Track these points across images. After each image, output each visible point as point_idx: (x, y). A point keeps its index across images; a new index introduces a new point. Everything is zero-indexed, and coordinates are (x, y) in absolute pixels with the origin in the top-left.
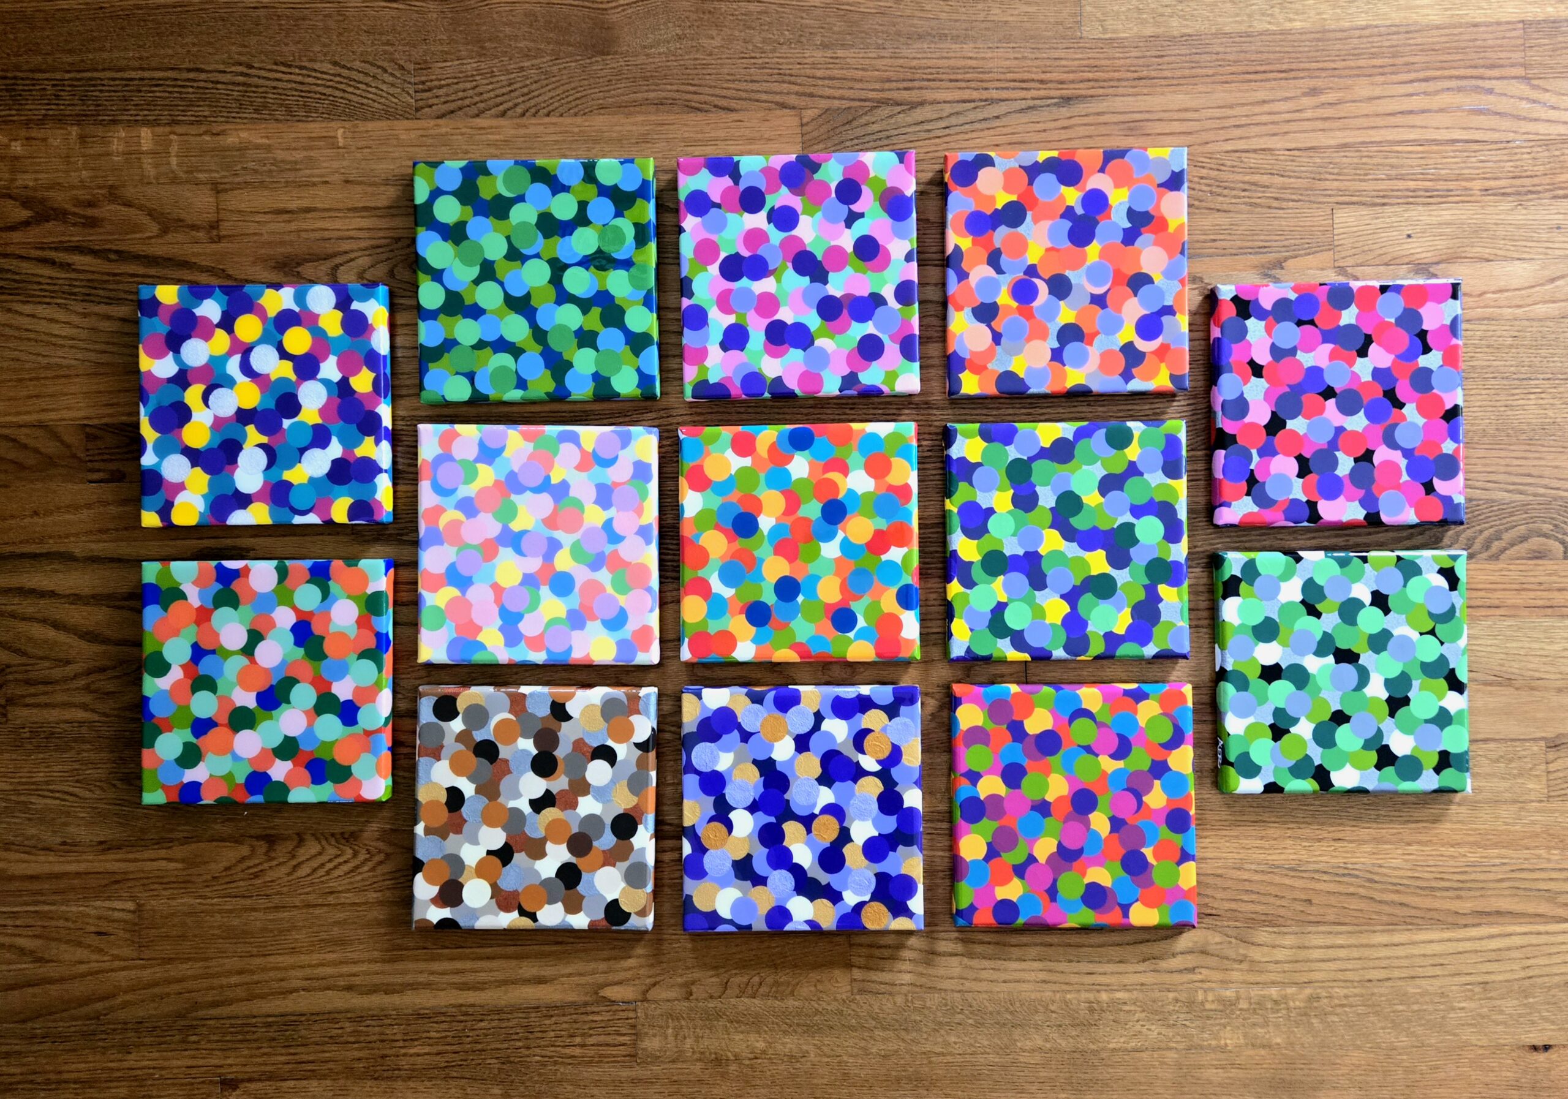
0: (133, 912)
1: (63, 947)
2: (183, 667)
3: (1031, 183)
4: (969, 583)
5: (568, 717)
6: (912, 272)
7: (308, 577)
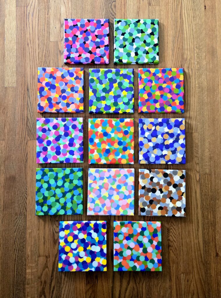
0: (183, 274)
1: (191, 289)
2: (135, 263)
3: (44, 96)
4: (119, 109)
5: (145, 186)
6: (60, 119)
7: (117, 237)
